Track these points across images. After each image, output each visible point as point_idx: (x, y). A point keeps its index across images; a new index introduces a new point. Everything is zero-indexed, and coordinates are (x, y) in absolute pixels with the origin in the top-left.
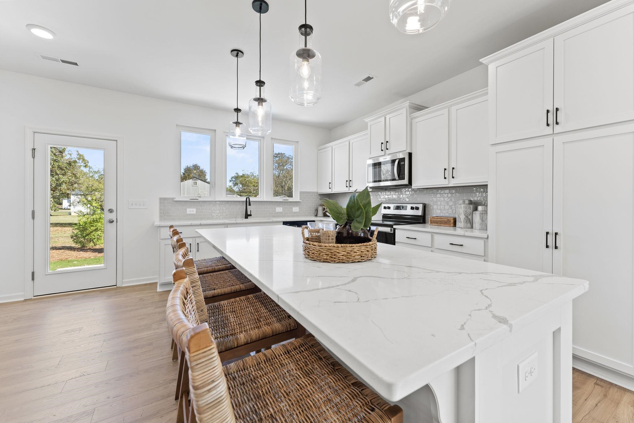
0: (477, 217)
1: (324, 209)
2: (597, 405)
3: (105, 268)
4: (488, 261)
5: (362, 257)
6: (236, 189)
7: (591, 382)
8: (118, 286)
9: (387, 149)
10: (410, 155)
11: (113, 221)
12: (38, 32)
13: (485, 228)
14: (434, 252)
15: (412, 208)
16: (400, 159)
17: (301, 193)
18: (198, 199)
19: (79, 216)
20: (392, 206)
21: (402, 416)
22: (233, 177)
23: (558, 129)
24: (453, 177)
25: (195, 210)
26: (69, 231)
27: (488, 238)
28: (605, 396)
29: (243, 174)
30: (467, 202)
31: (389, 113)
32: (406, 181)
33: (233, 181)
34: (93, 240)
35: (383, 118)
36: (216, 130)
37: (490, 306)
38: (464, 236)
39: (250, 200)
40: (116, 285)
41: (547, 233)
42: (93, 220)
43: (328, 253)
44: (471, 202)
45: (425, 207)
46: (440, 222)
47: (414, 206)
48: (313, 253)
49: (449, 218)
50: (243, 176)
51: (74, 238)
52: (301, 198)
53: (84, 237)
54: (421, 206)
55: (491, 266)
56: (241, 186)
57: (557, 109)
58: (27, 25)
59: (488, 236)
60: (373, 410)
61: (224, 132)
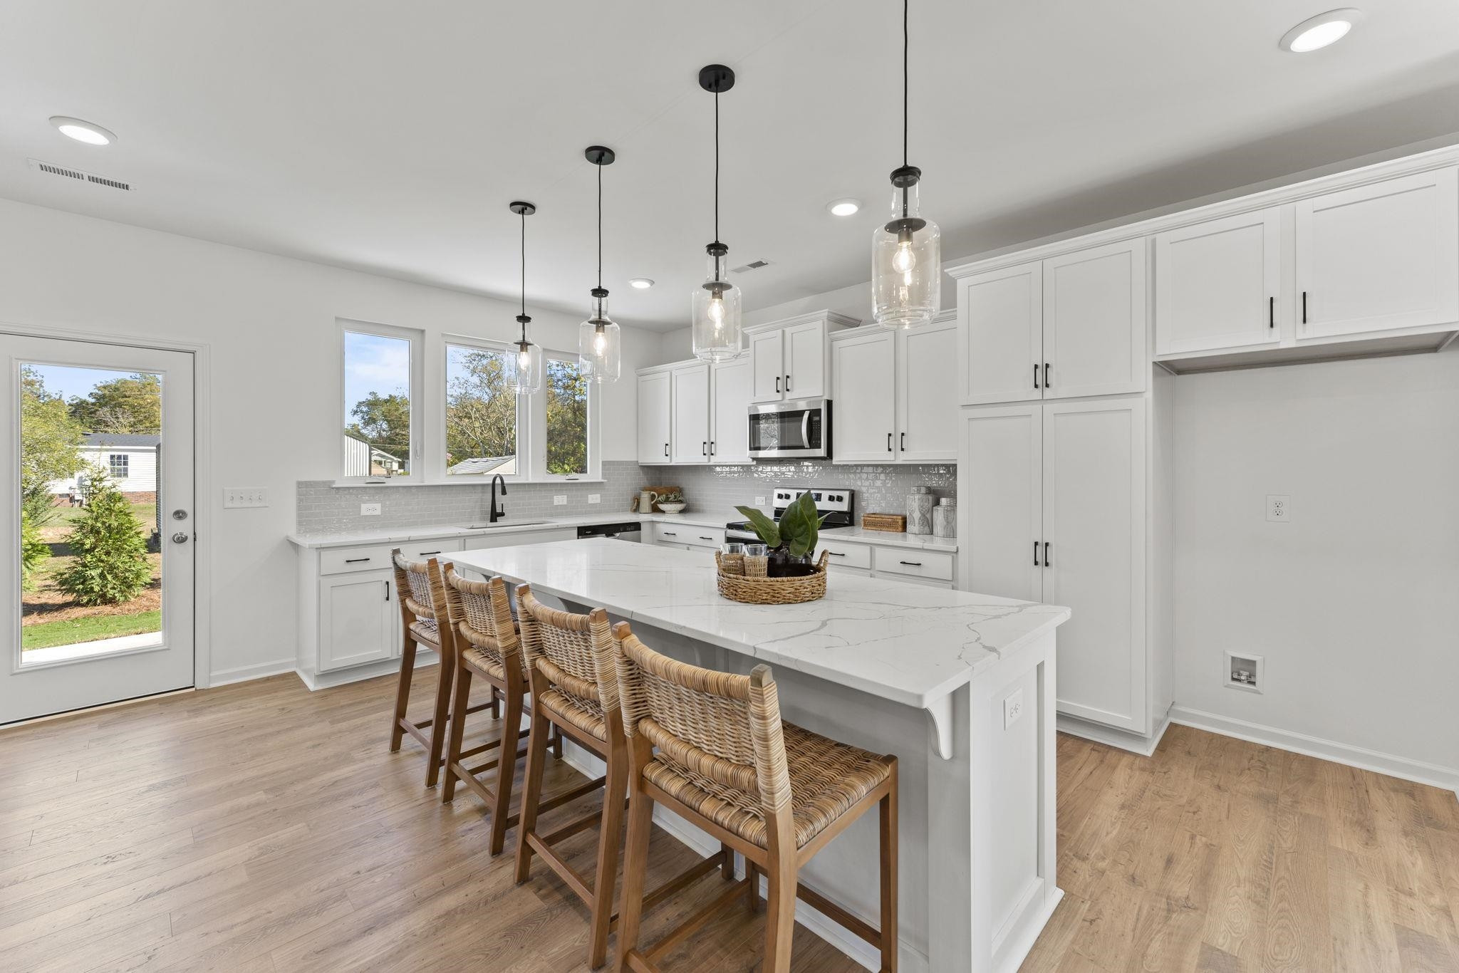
0: (939, 516)
1: (653, 497)
2: (1091, 773)
3: (166, 647)
4: (957, 589)
5: (812, 593)
6: (370, 432)
7: (1087, 749)
8: (199, 686)
9: (788, 390)
10: (829, 404)
11: (186, 538)
12: (73, 132)
13: (952, 534)
14: (874, 577)
15: (831, 498)
16: (812, 410)
17: (604, 463)
18: (384, 483)
20: (793, 493)
21: (897, 764)
22: (360, 403)
23: (1048, 393)
24: (902, 450)
25: (378, 506)
27: (957, 551)
28: (1102, 761)
29: (390, 396)
30: (923, 490)
31: (793, 325)
32: (821, 452)
33: (362, 412)
35: (780, 332)
36: (426, 332)
37: (979, 639)
38: (923, 550)
39: (505, 482)
40: (193, 687)
41: (1036, 544)
43: (768, 590)
44: (930, 491)
45: (853, 495)
46: (879, 523)
47: (835, 494)
48: (744, 592)
49: (895, 517)
50: (391, 400)
52: (604, 475)
54: (846, 495)
55: (962, 596)
56: (385, 426)
57: (1047, 366)
58: (50, 119)
59: (957, 548)
60: (868, 761)
61: (443, 335)
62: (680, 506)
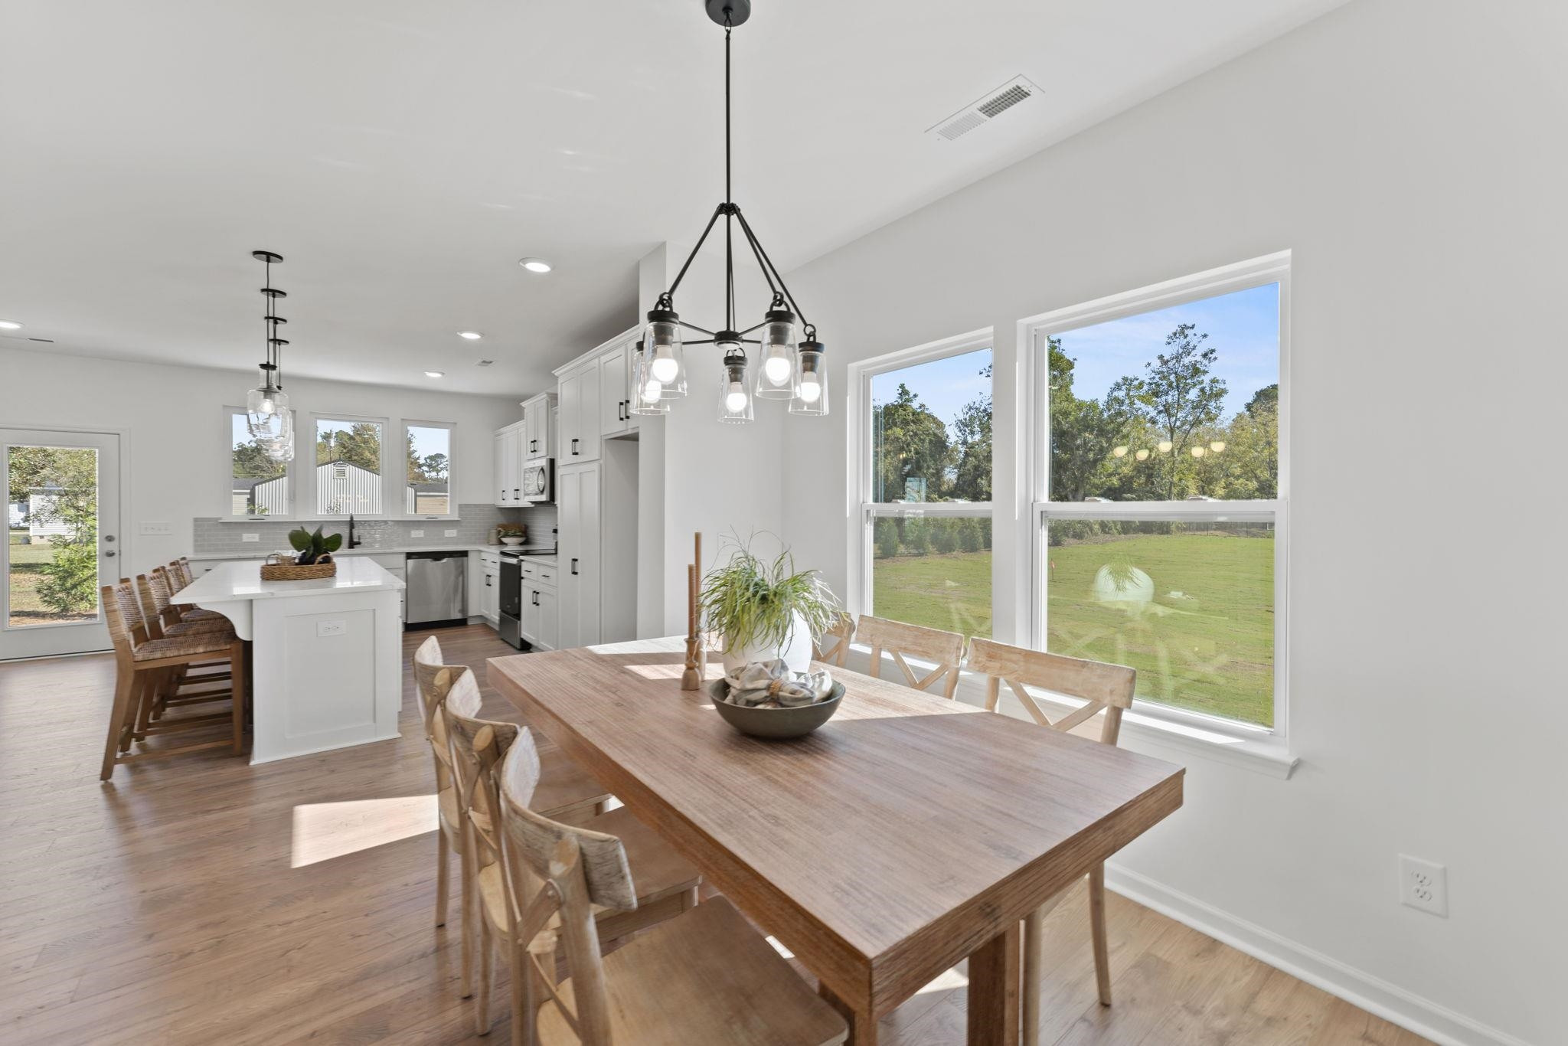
9: (536, 451)
10: (552, 461)
11: (113, 554)
17: (461, 506)
19: (55, 546)
25: (257, 535)
26: (30, 580)
34: (87, 596)
36: (297, 411)
42: (88, 555)
51: (45, 592)
52: (460, 515)
53: (68, 591)
57: (577, 440)
62: (521, 540)
